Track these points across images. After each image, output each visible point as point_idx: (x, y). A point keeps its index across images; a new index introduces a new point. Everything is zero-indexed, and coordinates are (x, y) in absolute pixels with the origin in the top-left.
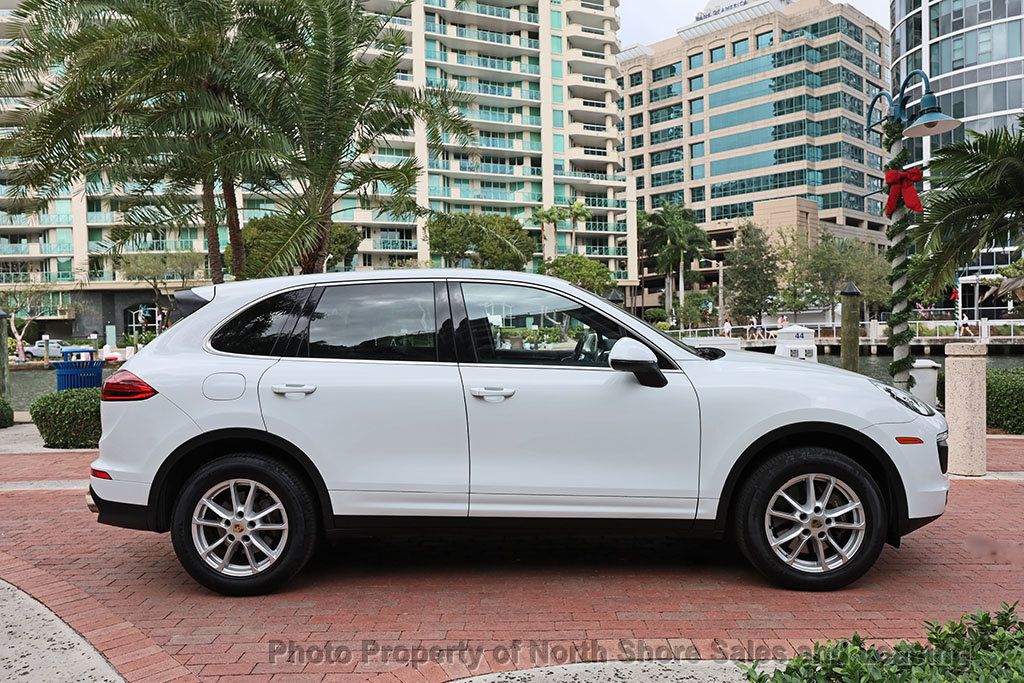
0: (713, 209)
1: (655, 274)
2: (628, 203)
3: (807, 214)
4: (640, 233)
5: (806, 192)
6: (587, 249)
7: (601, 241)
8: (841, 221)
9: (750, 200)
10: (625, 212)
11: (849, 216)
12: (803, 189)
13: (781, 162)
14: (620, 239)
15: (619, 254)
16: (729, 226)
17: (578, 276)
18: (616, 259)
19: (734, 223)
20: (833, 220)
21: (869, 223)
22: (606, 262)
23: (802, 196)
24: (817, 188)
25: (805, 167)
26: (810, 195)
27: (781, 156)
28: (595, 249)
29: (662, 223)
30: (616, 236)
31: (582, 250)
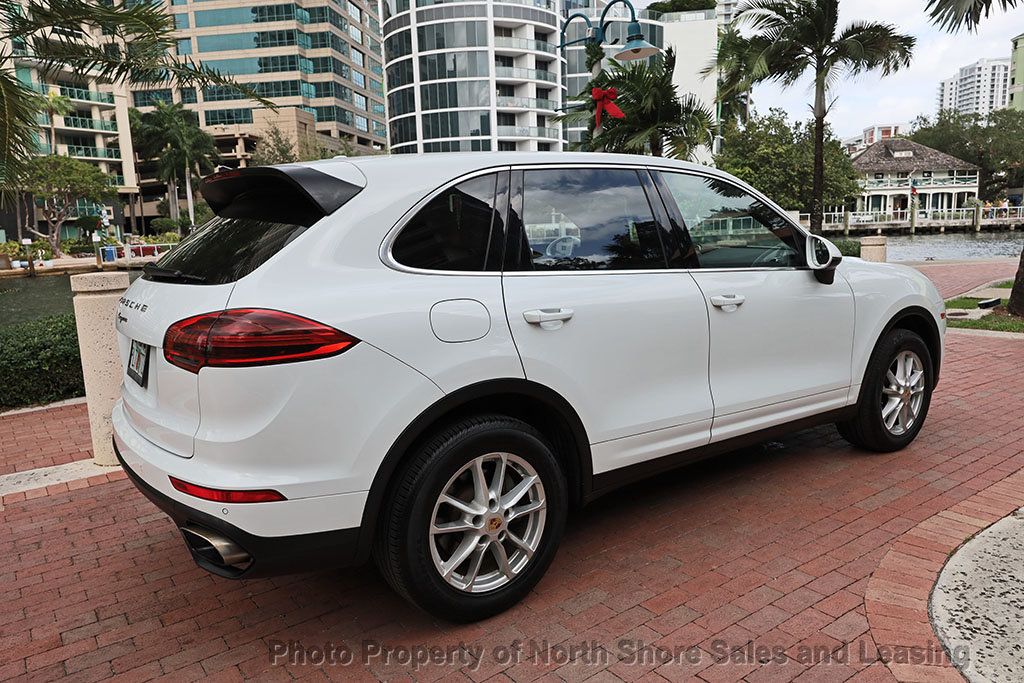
0: (206, 112)
1: (154, 180)
2: (116, 98)
3: (306, 125)
4: (133, 134)
5: (301, 103)
6: (70, 149)
7: (88, 141)
8: (335, 134)
9: (248, 107)
10: (114, 108)
11: (342, 130)
12: (298, 100)
13: (267, 71)
14: (110, 140)
15: (111, 157)
16: (227, 132)
17: (68, 181)
18: (107, 162)
19: (233, 130)
20: (328, 133)
21: (359, 138)
22: (96, 163)
23: (298, 106)
24: (311, 100)
25: (299, 78)
26: (305, 106)
27: (266, 65)
28: (79, 149)
29: (160, 125)
30: (105, 136)
31: (63, 150)
